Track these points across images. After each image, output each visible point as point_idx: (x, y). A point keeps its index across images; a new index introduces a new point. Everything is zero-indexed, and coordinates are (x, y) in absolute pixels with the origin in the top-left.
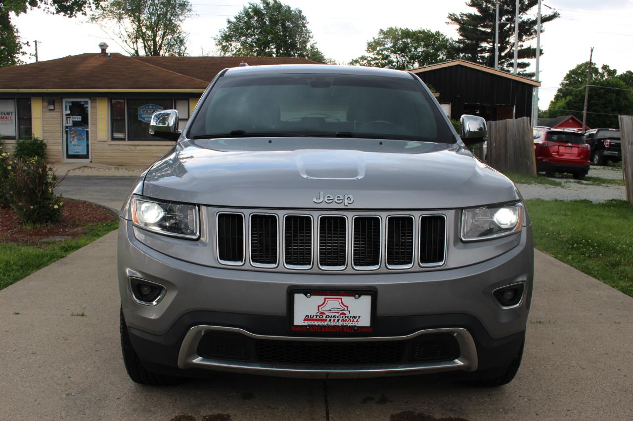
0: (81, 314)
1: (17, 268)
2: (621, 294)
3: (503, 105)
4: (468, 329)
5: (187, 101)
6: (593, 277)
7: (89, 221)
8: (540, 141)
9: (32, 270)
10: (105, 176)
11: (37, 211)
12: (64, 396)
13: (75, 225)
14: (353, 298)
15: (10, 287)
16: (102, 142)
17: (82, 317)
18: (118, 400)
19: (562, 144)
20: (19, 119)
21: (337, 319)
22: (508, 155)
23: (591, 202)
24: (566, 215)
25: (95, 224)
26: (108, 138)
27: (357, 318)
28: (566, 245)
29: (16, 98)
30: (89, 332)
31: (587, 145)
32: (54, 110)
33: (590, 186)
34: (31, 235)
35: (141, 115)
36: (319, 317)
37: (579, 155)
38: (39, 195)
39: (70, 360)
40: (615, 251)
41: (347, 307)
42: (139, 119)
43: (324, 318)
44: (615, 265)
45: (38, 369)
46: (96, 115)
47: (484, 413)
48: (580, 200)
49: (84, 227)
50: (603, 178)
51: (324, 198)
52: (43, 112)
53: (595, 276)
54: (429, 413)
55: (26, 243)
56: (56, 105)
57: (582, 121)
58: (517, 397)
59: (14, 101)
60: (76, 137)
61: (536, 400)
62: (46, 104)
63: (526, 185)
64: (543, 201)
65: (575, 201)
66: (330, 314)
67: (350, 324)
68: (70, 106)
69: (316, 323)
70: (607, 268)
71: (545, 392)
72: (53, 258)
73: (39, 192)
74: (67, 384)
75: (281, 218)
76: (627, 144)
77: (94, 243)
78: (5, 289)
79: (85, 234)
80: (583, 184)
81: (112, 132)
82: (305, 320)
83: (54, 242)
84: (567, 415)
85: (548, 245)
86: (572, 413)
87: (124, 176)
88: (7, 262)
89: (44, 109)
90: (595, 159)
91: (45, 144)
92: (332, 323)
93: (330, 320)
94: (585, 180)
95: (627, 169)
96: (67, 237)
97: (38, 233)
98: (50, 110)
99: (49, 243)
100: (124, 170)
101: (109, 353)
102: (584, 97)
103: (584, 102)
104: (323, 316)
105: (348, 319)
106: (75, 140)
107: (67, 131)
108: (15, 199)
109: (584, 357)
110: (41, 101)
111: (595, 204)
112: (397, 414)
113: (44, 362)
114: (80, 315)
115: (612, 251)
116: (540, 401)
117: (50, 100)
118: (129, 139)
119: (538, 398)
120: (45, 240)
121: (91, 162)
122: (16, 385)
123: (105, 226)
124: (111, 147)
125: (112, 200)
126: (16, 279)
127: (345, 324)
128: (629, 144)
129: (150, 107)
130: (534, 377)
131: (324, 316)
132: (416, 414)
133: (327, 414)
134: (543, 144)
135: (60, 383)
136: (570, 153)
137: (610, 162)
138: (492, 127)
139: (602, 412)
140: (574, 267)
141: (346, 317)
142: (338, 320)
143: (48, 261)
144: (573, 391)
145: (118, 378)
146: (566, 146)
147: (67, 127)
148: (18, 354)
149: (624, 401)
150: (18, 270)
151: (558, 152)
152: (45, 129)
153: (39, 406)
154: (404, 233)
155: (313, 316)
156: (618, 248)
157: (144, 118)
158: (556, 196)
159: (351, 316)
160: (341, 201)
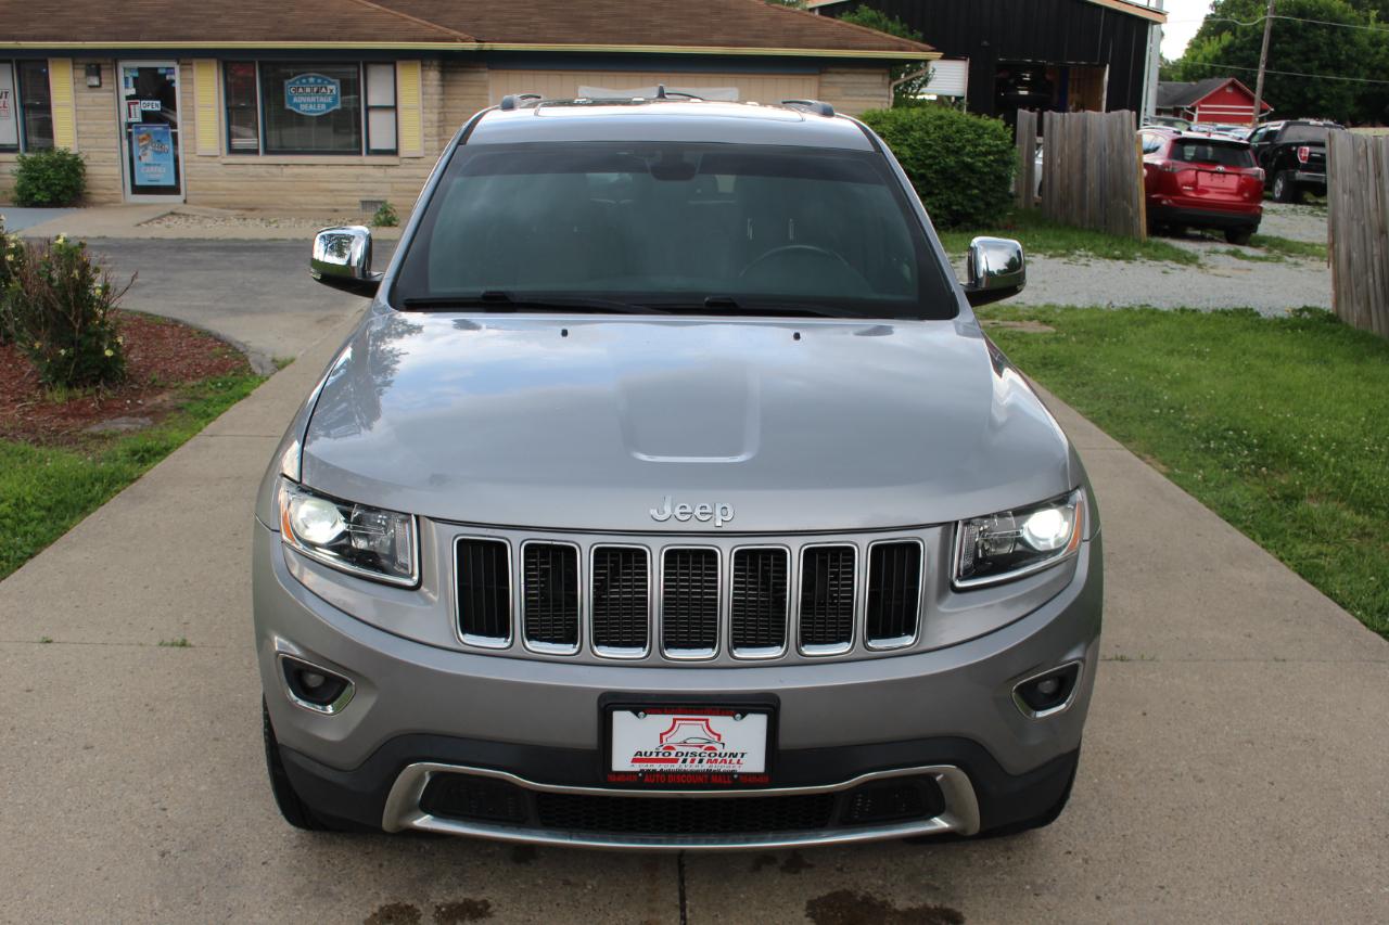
0: (179, 640)
1: (37, 514)
2: (1295, 579)
3: (1083, 63)
4: (959, 766)
5: (391, 68)
6: (1241, 530)
7: (187, 376)
8: (1156, 160)
9: (72, 518)
10: (217, 240)
11: (76, 360)
12: (156, 858)
13: (157, 389)
14: (730, 718)
15: (29, 564)
16: (209, 159)
17: (183, 648)
18: (264, 867)
19: (1203, 167)
20: (25, 107)
21: (698, 758)
22: (1088, 189)
23: (1258, 314)
24: (1200, 355)
25: (200, 381)
26: (221, 149)
27: (739, 755)
28: (1194, 442)
29: (14, 60)
30: (198, 691)
31: (1257, 168)
32: (100, 86)
33: (1259, 263)
34: (65, 416)
35: (291, 98)
36: (663, 755)
37: (1240, 190)
38: (78, 326)
39: (164, 764)
40: (1294, 461)
41: (719, 736)
42: (288, 107)
43: (673, 756)
44: (1291, 498)
45: (99, 789)
46: (193, 98)
47: (993, 894)
48: (1235, 309)
49: (177, 392)
50: (1290, 238)
51: (673, 510)
52: (75, 91)
53: (1246, 530)
54: (884, 896)
55: (55, 438)
56: (103, 76)
57: (1254, 90)
58: (1061, 854)
59: (9, 66)
60: (150, 147)
61: (1100, 861)
62: (81, 74)
63: (1122, 263)
64: (1154, 312)
65: (1225, 313)
66: (685, 750)
67: (724, 768)
68: (135, 79)
69: (657, 767)
70: (1274, 504)
71: (1118, 841)
72: (113, 483)
73: (76, 318)
74: (159, 827)
75: (586, 549)
76: (1340, 191)
77: (199, 439)
78: (19, 572)
79: (179, 409)
80: (1244, 257)
81: (230, 135)
82: (634, 761)
83: (113, 436)
84: (1156, 899)
85: (1156, 441)
86: (1168, 893)
87: (257, 240)
88: (18, 499)
89: (79, 86)
90: (1276, 189)
91: (81, 164)
92: (688, 767)
93: (684, 761)
94: (1251, 245)
95: (1336, 246)
96: (141, 421)
97: (79, 412)
98: (91, 87)
99: (102, 438)
100: (258, 221)
101: (241, 746)
102: (1262, 35)
103: (1260, 47)
104: (670, 754)
105: (720, 759)
106: (149, 152)
107: (130, 132)
108: (26, 333)
109: (1203, 752)
110: (71, 66)
111: (1264, 320)
112: (819, 898)
113: (111, 770)
114: (177, 645)
115: (1287, 460)
116: (1106, 865)
117: (90, 65)
118: (268, 152)
119: (1104, 858)
120: (95, 429)
121: (185, 201)
122: (56, 831)
123: (221, 387)
124: (230, 169)
125: (235, 312)
126: (40, 545)
127: (715, 767)
128: (1344, 192)
129: (312, 80)
130: (1100, 803)
131: (673, 753)
132: (858, 898)
133: (683, 899)
134: (1164, 166)
135: (145, 825)
136: (1219, 185)
137: (1309, 196)
138: (1055, 125)
139: (1227, 892)
140: (1205, 503)
141: (716, 754)
142: (701, 761)
143: (106, 491)
144: (1174, 840)
145: (262, 810)
146: (1212, 172)
147: (130, 125)
148: (57, 749)
149: (1273, 862)
150: (42, 520)
151: (1194, 184)
152: (82, 128)
153: (107, 883)
154: (837, 574)
155: (651, 753)
156: (1301, 453)
157: (297, 105)
158: (1183, 298)
159: (726, 754)
160: (708, 517)
